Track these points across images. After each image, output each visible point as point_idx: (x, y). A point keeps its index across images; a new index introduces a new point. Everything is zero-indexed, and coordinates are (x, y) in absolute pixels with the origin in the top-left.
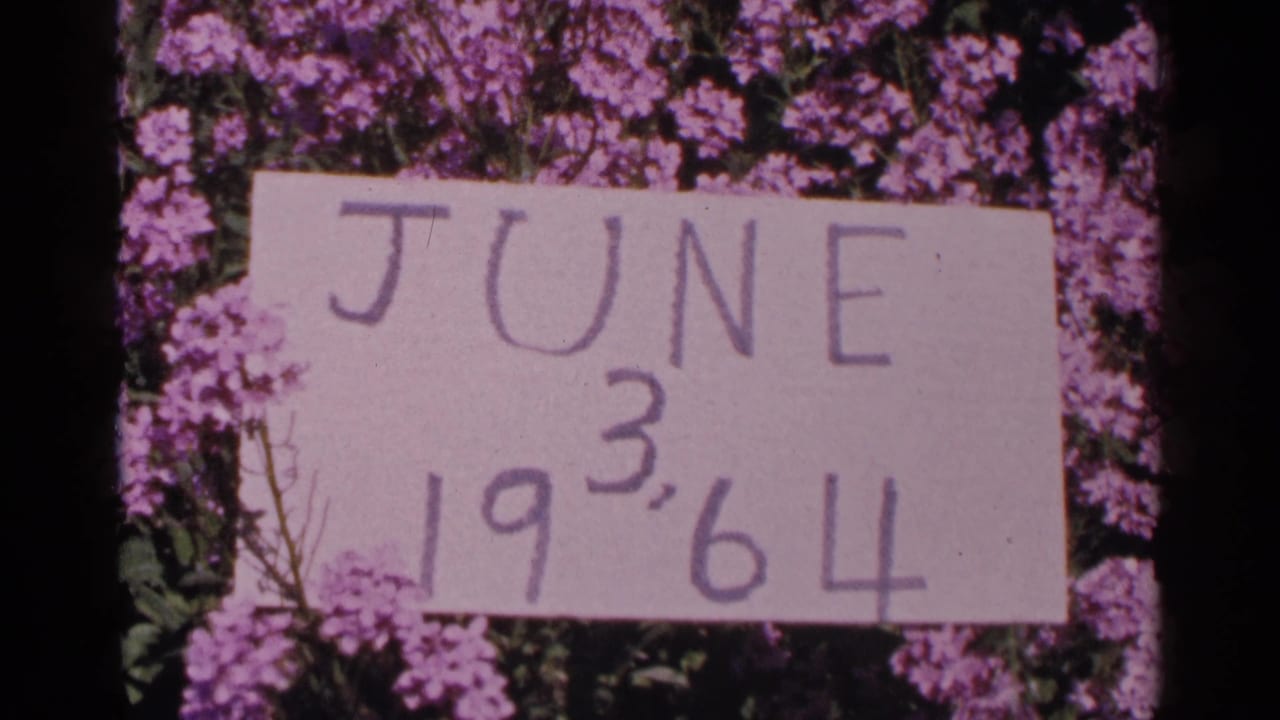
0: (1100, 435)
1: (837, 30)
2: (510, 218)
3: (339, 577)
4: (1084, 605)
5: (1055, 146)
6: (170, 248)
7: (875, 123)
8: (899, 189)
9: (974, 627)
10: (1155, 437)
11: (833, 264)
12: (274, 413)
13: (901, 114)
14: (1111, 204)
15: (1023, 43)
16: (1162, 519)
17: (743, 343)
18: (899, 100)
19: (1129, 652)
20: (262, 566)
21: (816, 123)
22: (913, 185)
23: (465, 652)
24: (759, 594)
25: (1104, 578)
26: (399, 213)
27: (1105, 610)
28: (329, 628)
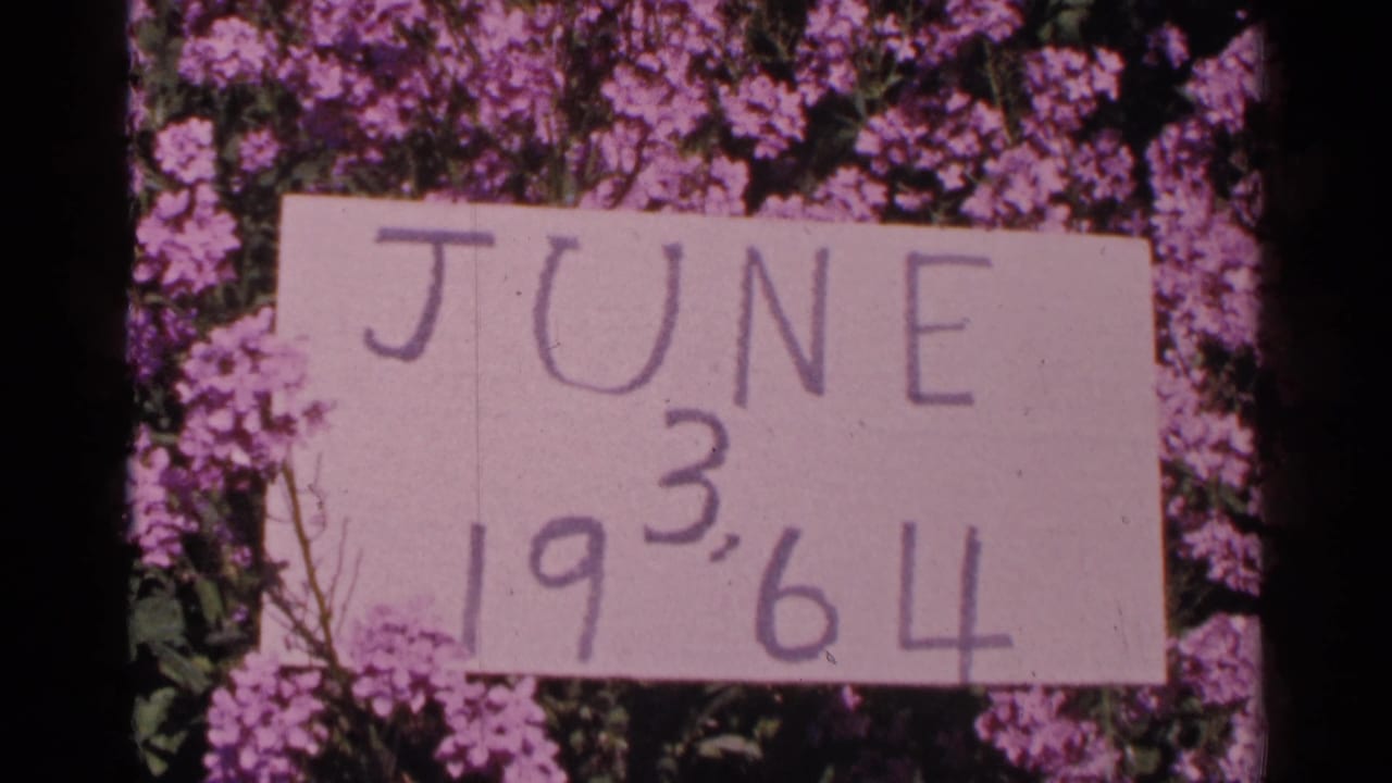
0: (1206, 482)
1: (923, 40)
2: (561, 245)
3: (370, 634)
4: (1186, 665)
5: (1156, 166)
6: (193, 266)
7: (963, 144)
8: (988, 214)
9: (1065, 688)
10: (1263, 485)
11: (912, 294)
13: (993, 133)
14: (1218, 227)
15: (1125, 55)
17: (813, 378)
18: (990, 119)
19: (1238, 718)
20: (290, 623)
21: (901, 143)
22: (1003, 209)
23: (510, 716)
24: (829, 653)
25: (1208, 635)
26: (439, 240)
27: (1208, 671)
28: (362, 689)
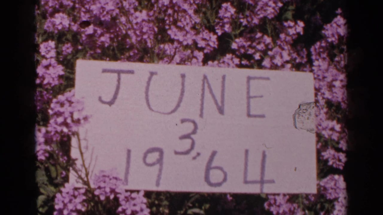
0: (327, 139)
1: (249, 19)
2: (152, 74)
3: (99, 178)
4: (322, 188)
5: (313, 53)
6: (52, 79)
7: (261, 47)
8: (268, 66)
9: (289, 194)
10: (344, 140)
11: (248, 88)
12: (81, 130)
13: (269, 44)
14: (331, 70)
15: (305, 23)
16: (346, 163)
17: (221, 111)
18: (268, 40)
19: (336, 203)
20: (77, 176)
21: (243, 47)
22: (272, 65)
23: (137, 201)
24: (224, 185)
25: (328, 180)
26: (119, 72)
27: (328, 190)
28: (97, 192)
